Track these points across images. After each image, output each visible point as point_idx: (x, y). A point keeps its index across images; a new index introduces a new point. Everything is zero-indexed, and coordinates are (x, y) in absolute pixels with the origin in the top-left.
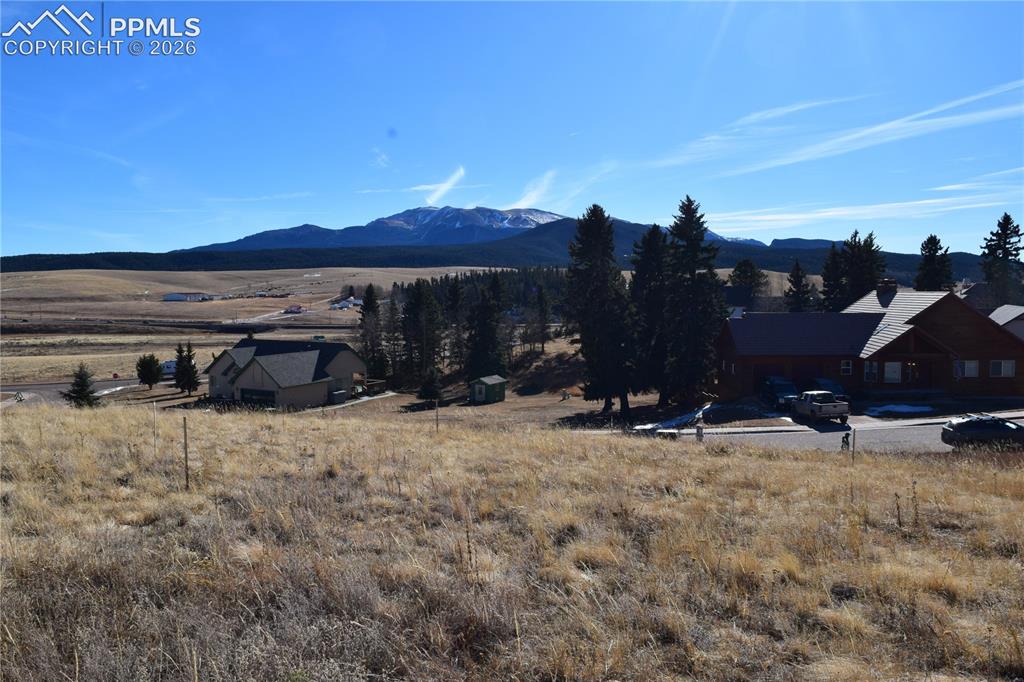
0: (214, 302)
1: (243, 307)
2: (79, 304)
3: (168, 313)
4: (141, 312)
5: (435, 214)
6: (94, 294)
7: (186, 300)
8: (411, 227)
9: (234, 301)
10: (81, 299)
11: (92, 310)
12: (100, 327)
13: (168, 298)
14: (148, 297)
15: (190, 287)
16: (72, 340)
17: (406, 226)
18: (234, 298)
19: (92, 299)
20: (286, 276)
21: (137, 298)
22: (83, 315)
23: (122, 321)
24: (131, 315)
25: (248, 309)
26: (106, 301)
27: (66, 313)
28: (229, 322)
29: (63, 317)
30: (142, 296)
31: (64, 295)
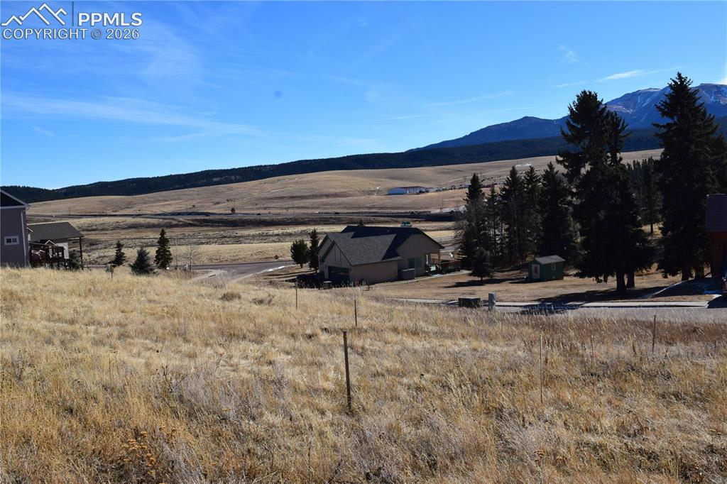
0: (429, 194)
1: (453, 197)
2: (325, 200)
3: (389, 205)
4: (368, 205)
5: (655, 95)
6: (337, 191)
7: (406, 193)
8: (631, 111)
9: (445, 192)
10: (328, 196)
11: (331, 205)
12: (335, 219)
13: (392, 192)
14: (378, 192)
15: (415, 181)
16: (304, 231)
17: (625, 110)
18: (446, 189)
19: (336, 195)
20: (499, 167)
21: (370, 193)
22: (325, 209)
23: (353, 213)
24: (360, 208)
25: (456, 199)
26: (345, 196)
27: (312, 208)
28: (438, 211)
29: (310, 211)
30: (374, 191)
31: (315, 193)
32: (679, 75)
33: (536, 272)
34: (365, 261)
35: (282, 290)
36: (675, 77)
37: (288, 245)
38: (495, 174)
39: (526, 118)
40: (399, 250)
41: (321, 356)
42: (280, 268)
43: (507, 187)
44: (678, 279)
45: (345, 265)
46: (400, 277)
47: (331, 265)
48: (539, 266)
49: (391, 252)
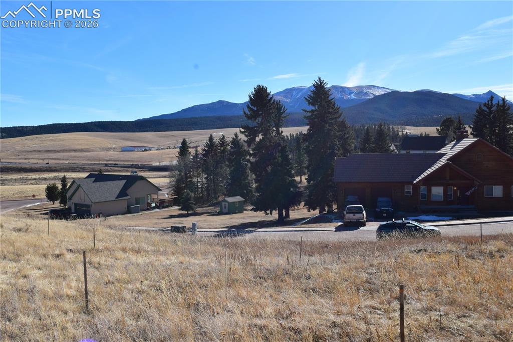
0: (151, 152)
1: (169, 154)
2: (73, 154)
3: (122, 159)
4: (106, 159)
5: (304, 91)
6: (83, 147)
7: (134, 151)
8: (288, 100)
9: (163, 151)
10: (75, 151)
11: (78, 157)
12: (81, 168)
13: (124, 150)
14: (114, 149)
15: (141, 142)
16: (56, 176)
17: (285, 100)
18: (164, 149)
19: (82, 150)
20: (201, 134)
21: (108, 149)
22: (73, 160)
23: (94, 164)
24: (100, 160)
25: (171, 156)
26: (89, 152)
27: (63, 159)
28: (157, 164)
29: (61, 162)
30: (111, 148)
31: (67, 148)
32: (319, 78)
33: (225, 208)
34: (103, 200)
35: (37, 221)
36: (317, 80)
37: (43, 187)
38: (198, 139)
39: (220, 102)
40: (128, 192)
41: (66, 270)
42: (36, 204)
43: (206, 149)
44: (317, 212)
45: (87, 202)
46: (129, 211)
47: (76, 202)
48: (227, 204)
49: (123, 193)
